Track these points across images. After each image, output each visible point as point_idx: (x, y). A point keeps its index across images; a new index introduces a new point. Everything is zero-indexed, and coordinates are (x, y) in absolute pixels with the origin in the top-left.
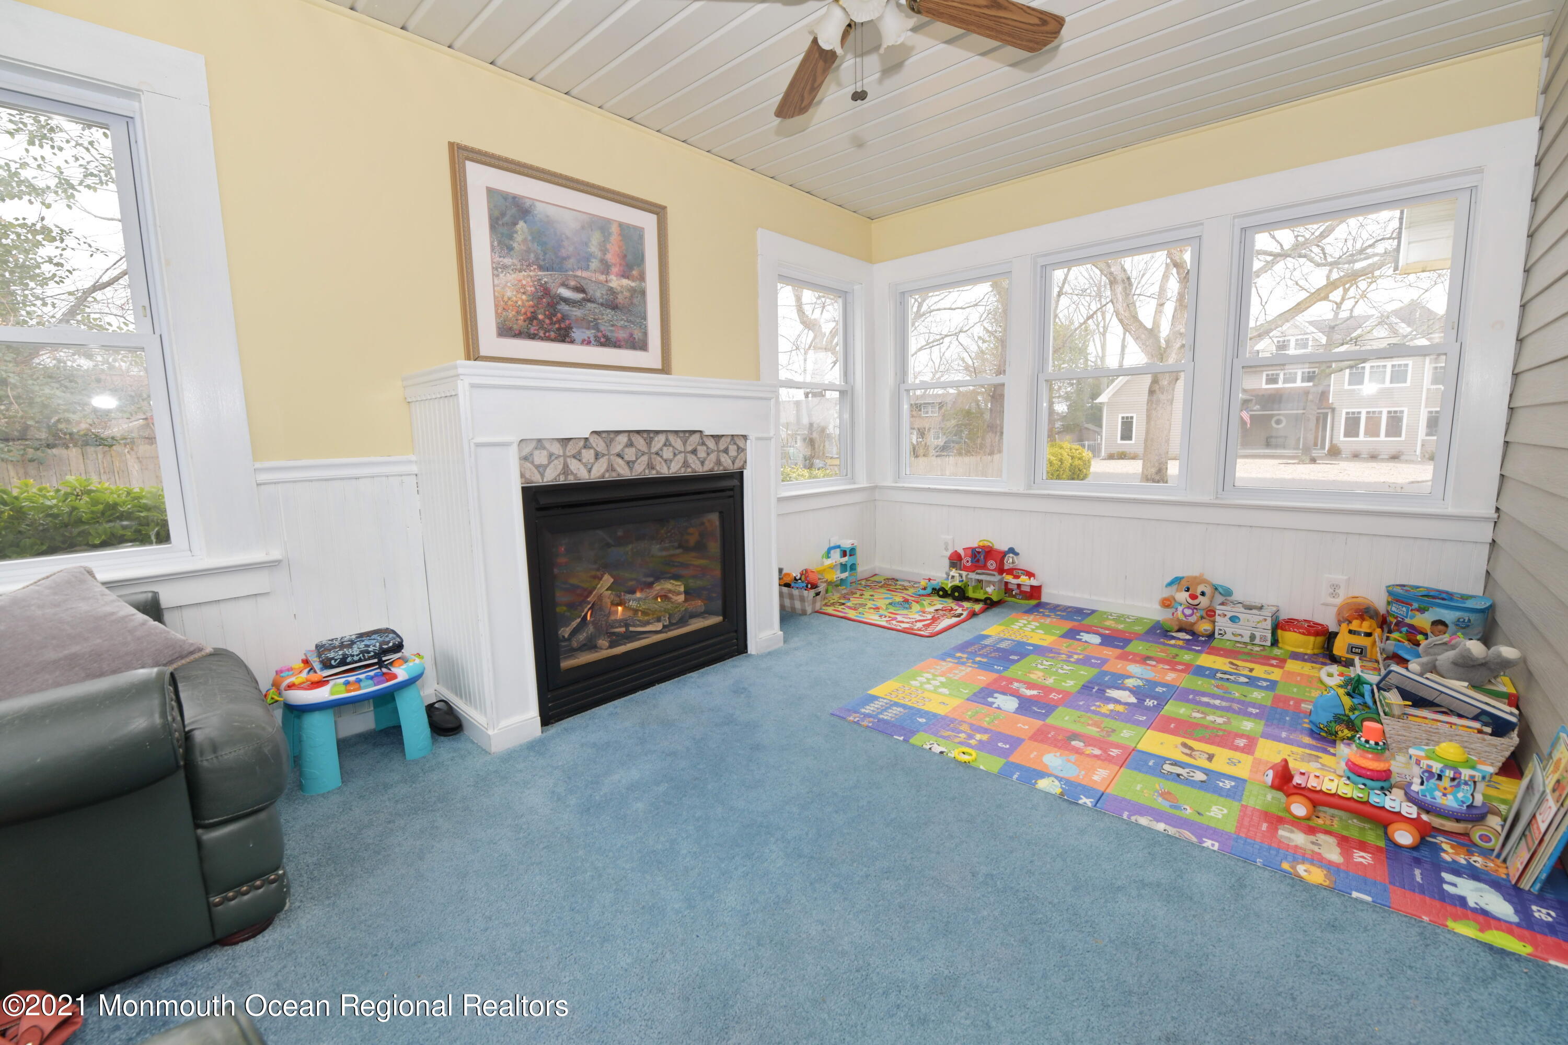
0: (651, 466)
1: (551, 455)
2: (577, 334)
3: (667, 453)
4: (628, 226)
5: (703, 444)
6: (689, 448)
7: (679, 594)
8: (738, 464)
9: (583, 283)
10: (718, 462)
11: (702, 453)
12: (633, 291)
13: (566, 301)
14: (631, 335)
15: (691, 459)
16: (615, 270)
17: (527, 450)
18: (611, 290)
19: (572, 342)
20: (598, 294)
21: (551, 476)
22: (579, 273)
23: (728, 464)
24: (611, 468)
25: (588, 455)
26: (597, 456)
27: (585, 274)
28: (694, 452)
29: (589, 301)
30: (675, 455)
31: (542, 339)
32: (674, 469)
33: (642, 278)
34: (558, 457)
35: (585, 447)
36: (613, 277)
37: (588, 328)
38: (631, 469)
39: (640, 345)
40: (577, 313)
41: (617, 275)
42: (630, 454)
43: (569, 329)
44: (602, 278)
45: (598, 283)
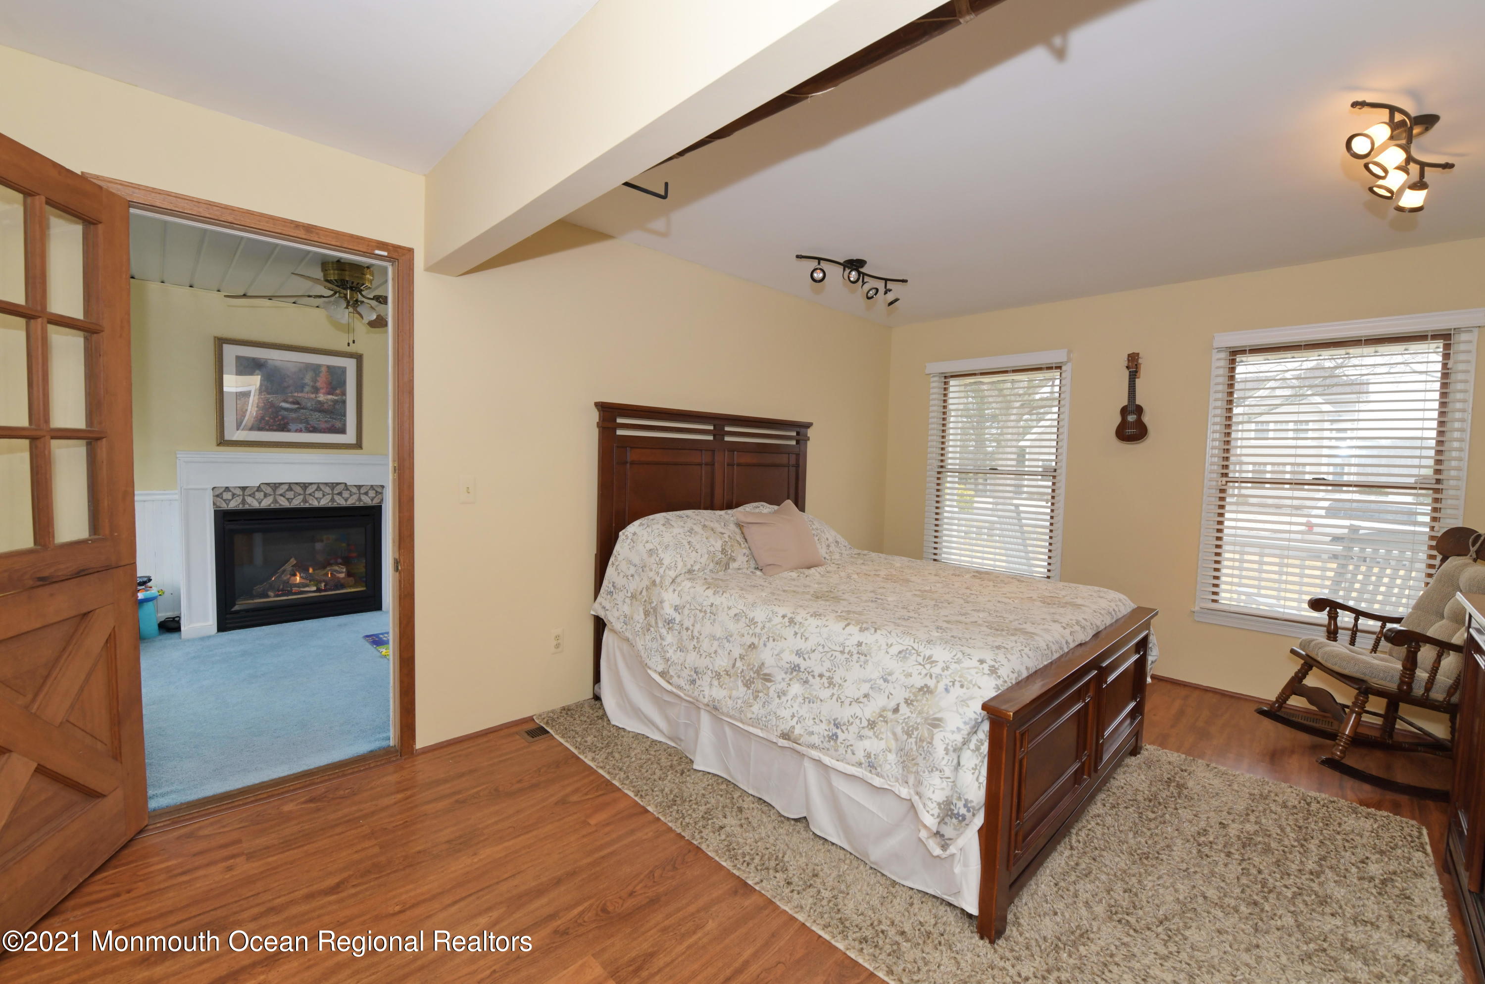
0: (305, 501)
1: (233, 495)
2: (292, 426)
3: (318, 494)
4: (334, 367)
5: (347, 489)
6: (336, 492)
7: (342, 572)
8: (375, 502)
9: (298, 399)
10: (360, 500)
11: (346, 494)
12: (335, 402)
13: (286, 409)
14: (333, 426)
15: (337, 498)
16: (322, 391)
17: (217, 493)
18: (319, 402)
19: (289, 431)
20: (309, 405)
21: (233, 505)
22: (296, 394)
23: (367, 501)
24: (275, 501)
25: (260, 495)
26: (266, 495)
27: (300, 395)
28: (340, 494)
29: (303, 408)
30: (324, 495)
31: (267, 430)
32: (324, 502)
33: (344, 393)
34: (239, 496)
35: (257, 491)
36: (322, 395)
37: (301, 423)
38: (290, 503)
39: (342, 431)
40: (293, 415)
41: (324, 394)
42: (290, 495)
43: (287, 423)
44: (313, 396)
45: (309, 399)
